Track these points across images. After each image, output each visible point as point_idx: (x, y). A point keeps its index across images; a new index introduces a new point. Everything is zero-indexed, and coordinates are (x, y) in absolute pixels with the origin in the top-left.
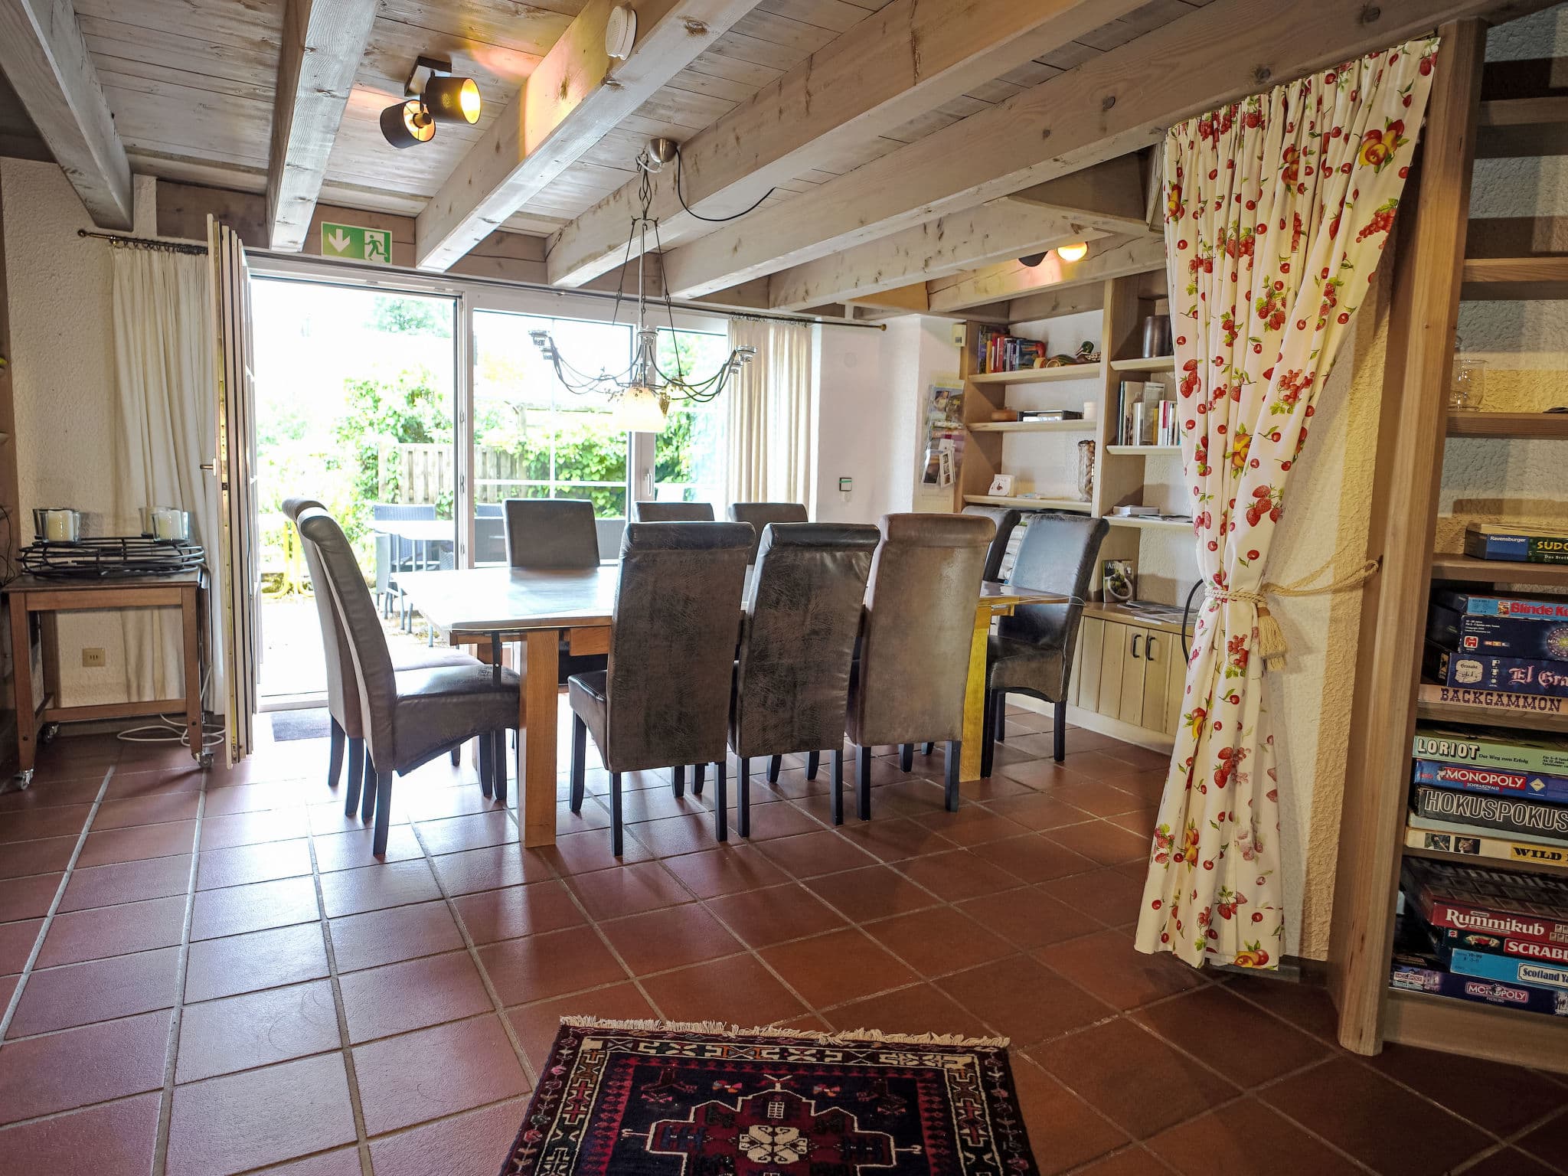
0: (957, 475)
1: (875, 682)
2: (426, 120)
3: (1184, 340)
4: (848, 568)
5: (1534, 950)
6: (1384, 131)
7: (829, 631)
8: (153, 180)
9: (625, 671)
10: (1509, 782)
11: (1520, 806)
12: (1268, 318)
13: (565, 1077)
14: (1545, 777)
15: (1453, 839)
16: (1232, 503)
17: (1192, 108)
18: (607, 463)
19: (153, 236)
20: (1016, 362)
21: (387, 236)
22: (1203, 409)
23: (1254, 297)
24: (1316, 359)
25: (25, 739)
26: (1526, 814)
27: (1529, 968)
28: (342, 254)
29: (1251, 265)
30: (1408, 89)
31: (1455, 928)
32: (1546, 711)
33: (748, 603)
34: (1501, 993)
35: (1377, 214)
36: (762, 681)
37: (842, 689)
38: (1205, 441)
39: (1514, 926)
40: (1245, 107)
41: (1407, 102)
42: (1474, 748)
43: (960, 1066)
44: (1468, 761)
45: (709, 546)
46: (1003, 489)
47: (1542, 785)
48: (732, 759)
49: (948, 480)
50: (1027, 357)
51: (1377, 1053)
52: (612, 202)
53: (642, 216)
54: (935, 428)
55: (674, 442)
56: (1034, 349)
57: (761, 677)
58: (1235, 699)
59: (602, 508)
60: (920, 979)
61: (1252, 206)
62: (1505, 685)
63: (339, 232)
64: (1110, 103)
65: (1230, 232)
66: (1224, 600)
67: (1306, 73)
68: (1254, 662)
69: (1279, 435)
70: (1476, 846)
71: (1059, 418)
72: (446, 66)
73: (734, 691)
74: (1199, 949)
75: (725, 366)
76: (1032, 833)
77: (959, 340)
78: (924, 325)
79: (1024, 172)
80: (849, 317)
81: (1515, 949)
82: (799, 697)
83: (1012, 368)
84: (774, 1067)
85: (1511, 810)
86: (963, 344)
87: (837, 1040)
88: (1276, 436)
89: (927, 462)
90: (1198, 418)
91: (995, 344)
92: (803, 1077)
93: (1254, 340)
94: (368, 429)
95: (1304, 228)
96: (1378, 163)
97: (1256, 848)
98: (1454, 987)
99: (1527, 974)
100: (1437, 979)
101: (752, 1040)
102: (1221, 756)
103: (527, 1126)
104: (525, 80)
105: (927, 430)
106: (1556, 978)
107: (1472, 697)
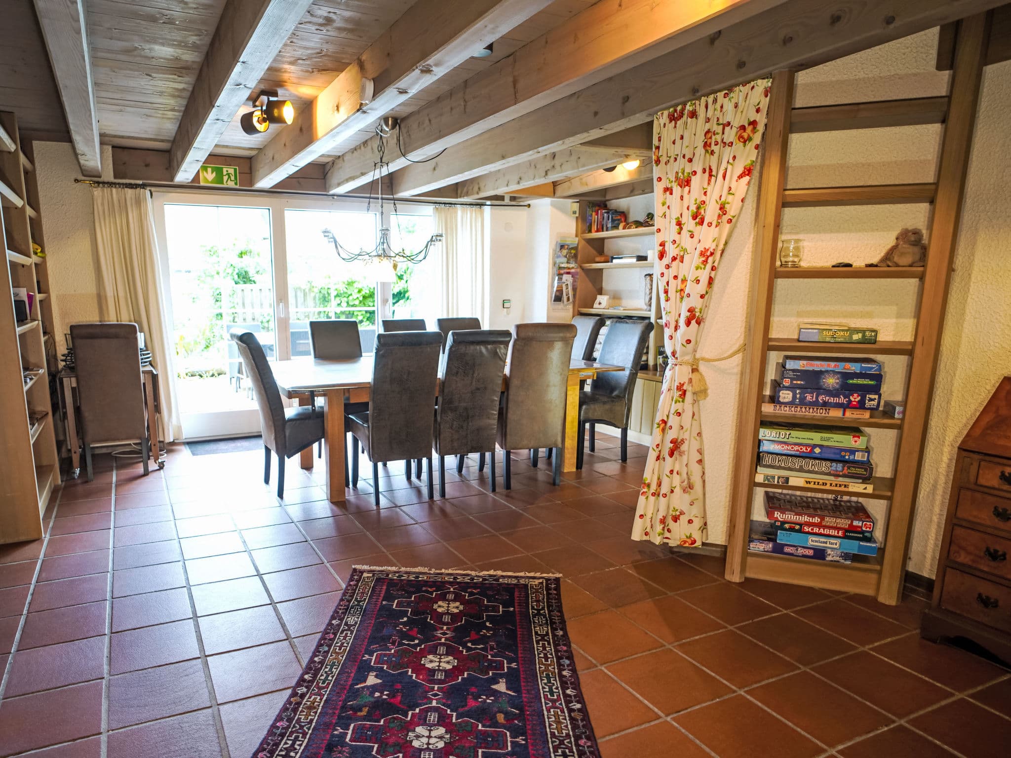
0: (574, 296)
1: (512, 416)
2: (264, 120)
3: (660, 230)
4: (495, 354)
5: (816, 530)
6: (747, 126)
7: (485, 388)
8: (110, 149)
9: (379, 411)
10: (804, 449)
11: (807, 460)
12: (697, 220)
13: (356, 585)
14: (821, 446)
15: (776, 477)
16: (680, 315)
17: (664, 106)
18: (363, 293)
19: (112, 179)
20: (610, 225)
21: (235, 170)
22: (668, 267)
23: (691, 209)
24: (715, 242)
25: (75, 453)
26: (810, 464)
27: (814, 539)
28: (212, 182)
29: (689, 192)
30: (758, 104)
31: (779, 521)
32: (823, 415)
33: (441, 373)
34: (801, 551)
35: (745, 168)
36: (450, 416)
37: (494, 419)
38: (668, 283)
39: (806, 519)
40: (689, 108)
41: (758, 111)
42: (788, 433)
43: (536, 583)
44: (785, 440)
45: (420, 344)
46: (602, 303)
47: (819, 450)
48: (435, 456)
49: (568, 299)
50: (616, 222)
51: (741, 581)
52: (362, 147)
53: (379, 161)
54: (560, 268)
55: (405, 277)
56: (619, 218)
57: (450, 413)
58: (679, 414)
59: (361, 322)
60: (523, 553)
61: (690, 160)
62: (803, 403)
63: (209, 170)
64: (626, 99)
65: (680, 174)
66: (676, 365)
67: (715, 92)
68: (689, 395)
69: (699, 280)
70: (787, 480)
71: (634, 260)
72: (276, 95)
73: (436, 420)
74: (659, 535)
75: (428, 242)
76: (598, 495)
77: (574, 213)
78: (552, 205)
79: (585, 135)
80: (507, 201)
81: (807, 530)
82: (470, 424)
83: (607, 230)
84: (451, 583)
85: (803, 462)
86: (577, 215)
87: (482, 574)
88: (698, 281)
89: (555, 289)
90: (665, 271)
91: (597, 214)
92: (464, 586)
93: (690, 231)
94: (216, 276)
95: (714, 173)
96: (745, 142)
97: (690, 487)
98: (779, 549)
99: (813, 541)
100: (771, 546)
101: (441, 574)
102: (671, 442)
103: (342, 600)
104: (316, 97)
105: (555, 269)
106: (826, 543)
107: (788, 409)
